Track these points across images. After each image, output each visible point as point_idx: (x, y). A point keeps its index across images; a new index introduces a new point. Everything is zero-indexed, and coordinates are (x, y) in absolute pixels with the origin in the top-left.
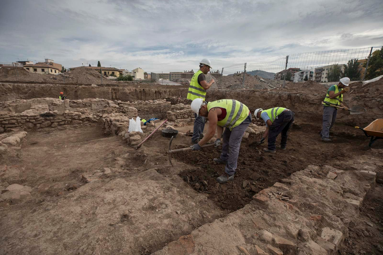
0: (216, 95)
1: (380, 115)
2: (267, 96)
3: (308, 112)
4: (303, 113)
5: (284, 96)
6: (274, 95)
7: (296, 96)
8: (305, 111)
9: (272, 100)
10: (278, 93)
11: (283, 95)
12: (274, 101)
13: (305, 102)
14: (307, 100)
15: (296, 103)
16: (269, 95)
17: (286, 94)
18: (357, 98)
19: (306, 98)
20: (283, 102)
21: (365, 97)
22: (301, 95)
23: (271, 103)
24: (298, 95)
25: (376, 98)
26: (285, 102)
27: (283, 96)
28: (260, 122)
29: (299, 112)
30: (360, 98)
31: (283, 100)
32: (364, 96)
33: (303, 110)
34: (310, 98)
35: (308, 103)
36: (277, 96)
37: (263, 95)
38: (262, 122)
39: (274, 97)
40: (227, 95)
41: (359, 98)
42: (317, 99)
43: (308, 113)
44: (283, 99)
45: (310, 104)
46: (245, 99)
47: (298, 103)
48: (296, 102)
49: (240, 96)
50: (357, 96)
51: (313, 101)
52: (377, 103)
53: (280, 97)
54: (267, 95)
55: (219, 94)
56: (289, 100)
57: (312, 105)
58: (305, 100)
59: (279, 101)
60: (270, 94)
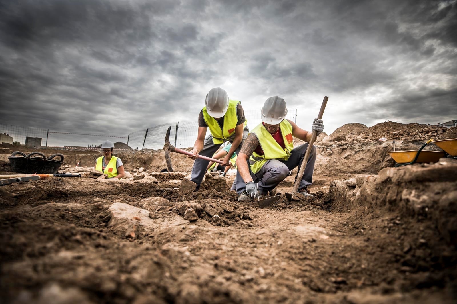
0: (139, 158)
40: (155, 157)
46: (180, 159)
49: (174, 156)
55: (142, 157)
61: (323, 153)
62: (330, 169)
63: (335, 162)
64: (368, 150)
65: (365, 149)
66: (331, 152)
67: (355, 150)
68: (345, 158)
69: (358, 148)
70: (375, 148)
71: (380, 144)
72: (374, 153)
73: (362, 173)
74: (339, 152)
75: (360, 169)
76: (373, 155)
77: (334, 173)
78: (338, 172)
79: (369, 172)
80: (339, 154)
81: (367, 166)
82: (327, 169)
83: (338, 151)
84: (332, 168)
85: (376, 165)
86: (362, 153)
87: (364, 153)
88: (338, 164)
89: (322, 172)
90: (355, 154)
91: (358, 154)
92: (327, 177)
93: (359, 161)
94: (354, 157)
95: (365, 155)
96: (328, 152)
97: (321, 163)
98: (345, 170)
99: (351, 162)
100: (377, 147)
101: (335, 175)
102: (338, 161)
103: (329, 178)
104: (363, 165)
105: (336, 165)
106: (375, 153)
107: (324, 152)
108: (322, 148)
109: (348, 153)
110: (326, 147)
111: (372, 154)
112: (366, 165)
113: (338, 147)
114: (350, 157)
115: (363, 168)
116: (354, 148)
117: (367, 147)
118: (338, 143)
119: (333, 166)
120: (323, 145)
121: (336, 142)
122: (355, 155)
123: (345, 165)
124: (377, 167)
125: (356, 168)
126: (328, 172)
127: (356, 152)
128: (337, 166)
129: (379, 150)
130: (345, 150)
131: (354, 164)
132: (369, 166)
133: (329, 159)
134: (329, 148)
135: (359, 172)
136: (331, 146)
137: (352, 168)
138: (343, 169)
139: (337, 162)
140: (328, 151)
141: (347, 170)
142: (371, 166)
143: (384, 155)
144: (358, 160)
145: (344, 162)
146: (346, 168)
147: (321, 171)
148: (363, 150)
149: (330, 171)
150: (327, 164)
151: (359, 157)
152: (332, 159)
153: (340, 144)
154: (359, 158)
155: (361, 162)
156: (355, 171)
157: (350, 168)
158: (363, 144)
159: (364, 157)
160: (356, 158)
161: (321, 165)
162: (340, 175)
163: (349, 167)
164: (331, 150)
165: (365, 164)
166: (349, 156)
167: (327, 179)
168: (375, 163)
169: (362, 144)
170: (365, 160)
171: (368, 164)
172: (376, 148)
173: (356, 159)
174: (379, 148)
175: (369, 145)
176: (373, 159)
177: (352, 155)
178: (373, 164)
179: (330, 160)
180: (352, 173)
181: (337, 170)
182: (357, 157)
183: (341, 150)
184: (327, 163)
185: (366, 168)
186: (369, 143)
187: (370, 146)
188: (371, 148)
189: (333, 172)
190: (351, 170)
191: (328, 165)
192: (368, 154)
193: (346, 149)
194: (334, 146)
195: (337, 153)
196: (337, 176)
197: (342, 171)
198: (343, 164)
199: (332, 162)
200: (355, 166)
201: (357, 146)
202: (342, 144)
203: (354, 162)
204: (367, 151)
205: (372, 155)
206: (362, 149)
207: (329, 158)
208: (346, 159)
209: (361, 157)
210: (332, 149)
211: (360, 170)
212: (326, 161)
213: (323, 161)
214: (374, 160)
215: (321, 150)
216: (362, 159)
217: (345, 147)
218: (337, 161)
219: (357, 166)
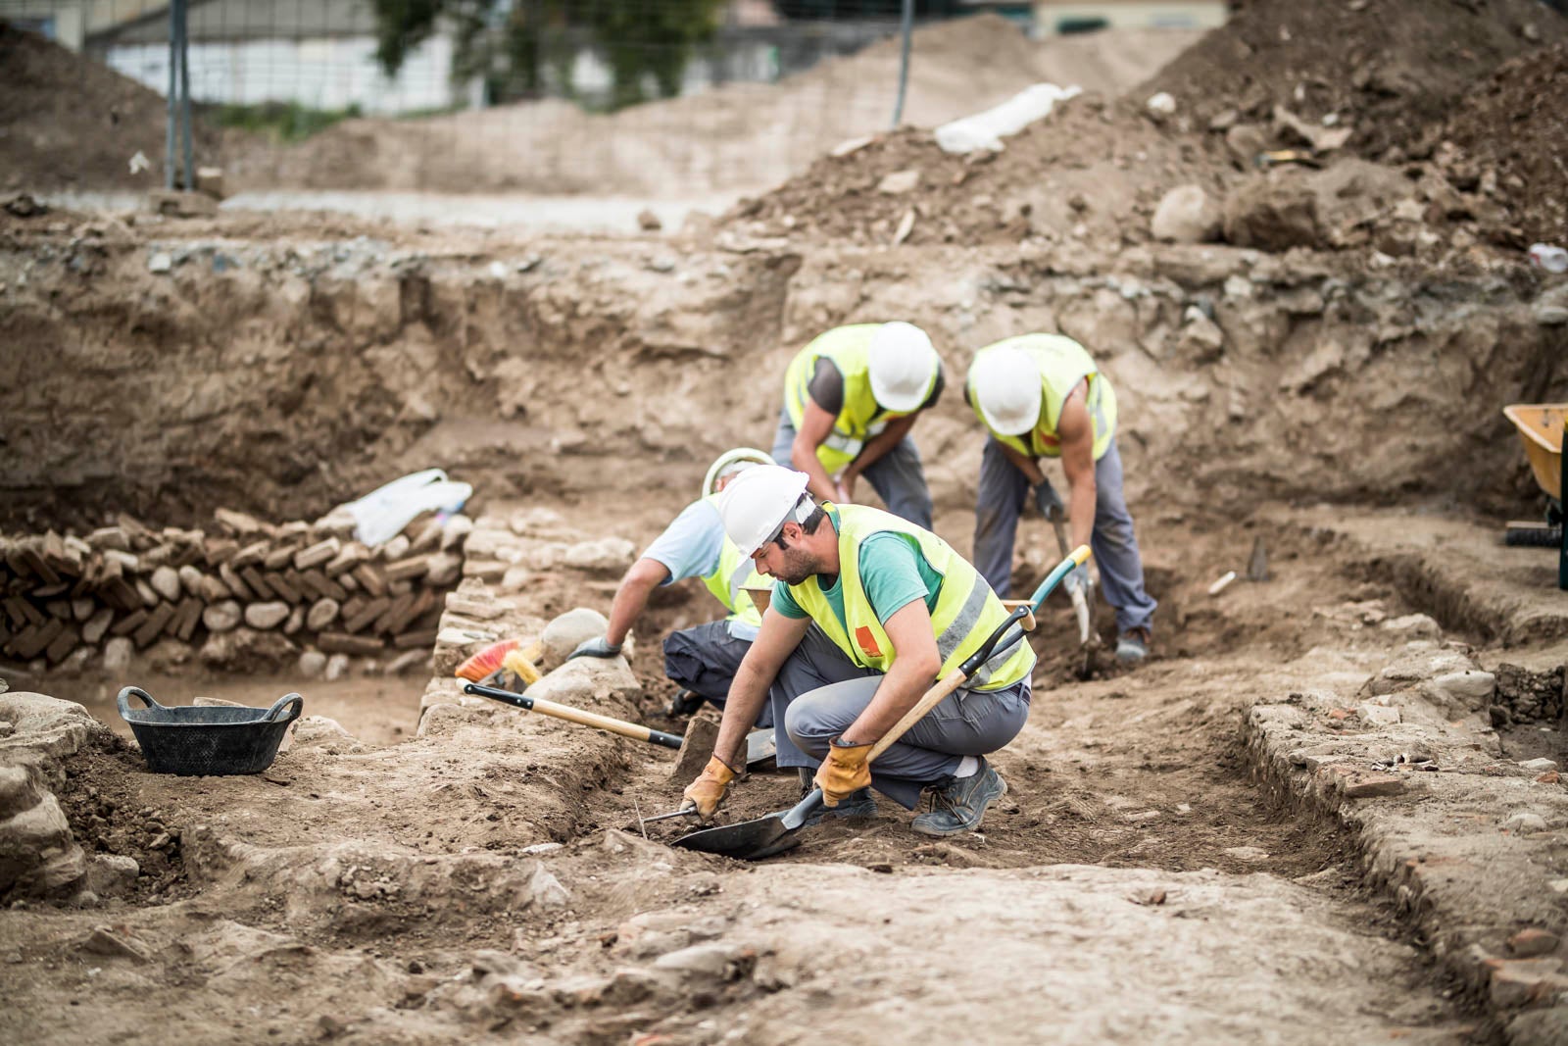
1: (1166, 400)
2: (164, 300)
3: (653, 435)
4: (602, 453)
5: (369, 287)
6: (247, 280)
7: (478, 283)
8: (621, 434)
9: (243, 349)
10: (292, 255)
11: (353, 284)
12: (271, 350)
13: (596, 336)
14: (612, 317)
15: (503, 355)
16: (188, 289)
17: (385, 270)
18: (1006, 280)
19: (598, 304)
20: (369, 353)
21: (1050, 273)
22: (531, 269)
23: (239, 375)
24: (497, 270)
25: (1113, 279)
26: (385, 354)
27: (350, 295)
28: (277, 597)
29: (568, 451)
30: (1024, 281)
31: (360, 340)
32: (1042, 266)
33: (598, 423)
34: (634, 295)
35: (625, 347)
36: (294, 291)
37: (106, 291)
38: (294, 596)
39: (260, 306)
41: (1015, 278)
42: (696, 310)
43: (654, 449)
44: (364, 319)
45: (649, 356)
47: (529, 356)
48: (498, 345)
50: (1001, 267)
51: (663, 324)
52: (1127, 313)
53: (322, 307)
54: (164, 287)
56: (418, 330)
57: (665, 366)
58: (591, 324)
59: (319, 351)
60: (195, 273)
61: (1154, 343)
62: (1205, 470)
63: (1236, 419)
64: (1454, 340)
65: (1434, 328)
66: (1213, 337)
67: (1373, 328)
68: (1306, 390)
69: (1394, 321)
70: (1495, 323)
71: (1527, 296)
72: (1482, 361)
73: (1406, 504)
74: (1266, 337)
75: (1396, 474)
76: (1479, 374)
77: (1228, 502)
78: (1252, 494)
79: (1441, 499)
80: (1272, 350)
81: (1439, 451)
82: (1181, 472)
83: (1259, 329)
84: (1219, 464)
85: (1489, 450)
86: (1411, 357)
87: (1425, 355)
88: (1261, 432)
89: (1148, 492)
90: (1367, 362)
91: (1384, 367)
92: (1182, 533)
93: (1392, 419)
94: (1362, 388)
95: (1428, 372)
96: (1195, 341)
97: (1144, 425)
98: (1300, 484)
99: (1341, 424)
100: (1503, 318)
101: (1236, 516)
102: (1261, 413)
103: (1200, 546)
104: (1414, 448)
105: (1242, 440)
106: (1489, 364)
107: (1162, 331)
108: (1152, 302)
109: (1326, 354)
110: (1177, 293)
111: (1474, 367)
112: (1432, 449)
113: (1261, 298)
114: (1335, 382)
115: (1415, 469)
116: (1367, 316)
117: (1450, 316)
118: (1265, 264)
119: (1224, 451)
120: (1158, 270)
121: (1251, 255)
122: (1373, 372)
123: (1304, 443)
124: (1491, 465)
125: (1367, 464)
126: (1188, 494)
127: (1378, 348)
128: (1250, 449)
129: (1514, 345)
130: (1310, 327)
131: (1358, 440)
132: (1449, 455)
133: (1199, 391)
134: (1201, 297)
135: (1389, 494)
136: (1217, 284)
137: (1347, 467)
138: (1290, 475)
139: (1251, 421)
140: (1192, 331)
141: (1315, 482)
142: (1462, 456)
143: (1541, 376)
144: (1389, 411)
145: (1295, 422)
146: (1308, 465)
147: (1144, 486)
148: (1418, 336)
149: (1206, 485)
150: (1185, 435)
151: (1394, 385)
152: (1218, 397)
153: (1278, 279)
154: (1388, 398)
155: (1405, 421)
156: (1363, 490)
157: (1335, 467)
158: (1424, 290)
159: (1424, 392)
160: (1372, 396)
161: (1142, 440)
162: (1266, 523)
163: (1329, 459)
164: (1213, 317)
165: (1421, 442)
166: (1331, 372)
167: (1185, 556)
168: (1487, 433)
169: (1416, 285)
170: (1427, 413)
171: (1440, 440)
172: (1501, 330)
173: (1376, 404)
174: (1515, 330)
175: (1463, 300)
176: (1474, 407)
177: (1352, 366)
178: (1476, 439)
179: (1205, 400)
180: (1339, 499)
181: (1246, 479)
182: (1379, 385)
183: (1283, 321)
184: (1181, 426)
185: (1433, 464)
186: (1458, 285)
187: (1463, 310)
188: (1471, 324)
189: (1226, 491)
190: (1338, 482)
191: (1194, 440)
192: (1450, 368)
193: (1315, 316)
194: (1237, 287)
195: (1255, 346)
196: (1250, 525)
197: (1280, 488)
198: (1293, 437)
199: (1220, 420)
200: (1365, 450)
201: (1385, 301)
202: (1291, 281)
203: (1359, 419)
204: (1442, 341)
205: (1469, 374)
206: (1421, 324)
207: (1195, 385)
208: (1307, 402)
209: (1404, 390)
210: (1221, 309)
211: (1396, 482)
212: (1176, 408)
213: (1156, 408)
214: (1479, 415)
215: (1146, 316)
216: (1408, 402)
217: (1311, 301)
218: (1252, 412)
219: (1380, 452)
